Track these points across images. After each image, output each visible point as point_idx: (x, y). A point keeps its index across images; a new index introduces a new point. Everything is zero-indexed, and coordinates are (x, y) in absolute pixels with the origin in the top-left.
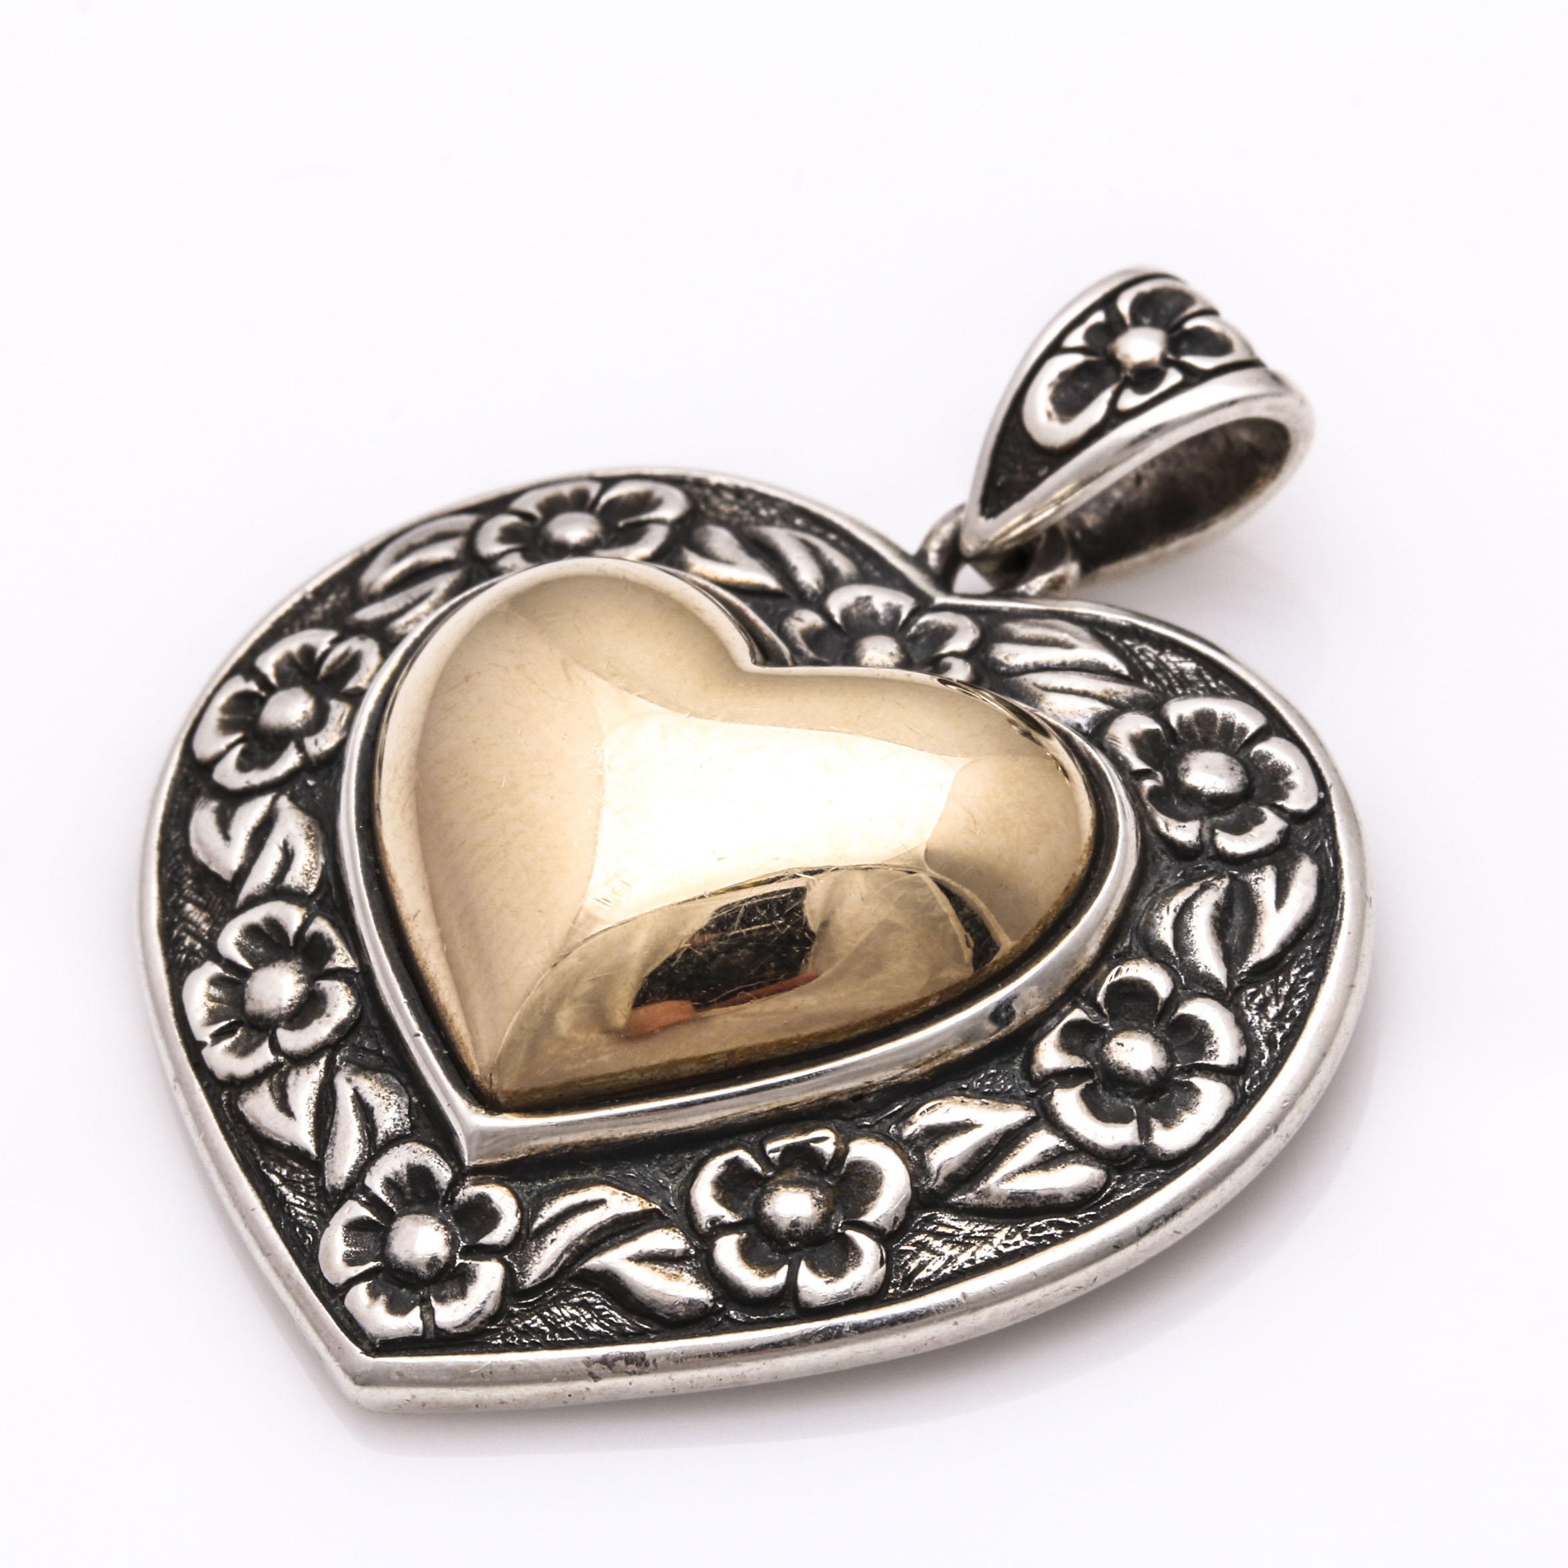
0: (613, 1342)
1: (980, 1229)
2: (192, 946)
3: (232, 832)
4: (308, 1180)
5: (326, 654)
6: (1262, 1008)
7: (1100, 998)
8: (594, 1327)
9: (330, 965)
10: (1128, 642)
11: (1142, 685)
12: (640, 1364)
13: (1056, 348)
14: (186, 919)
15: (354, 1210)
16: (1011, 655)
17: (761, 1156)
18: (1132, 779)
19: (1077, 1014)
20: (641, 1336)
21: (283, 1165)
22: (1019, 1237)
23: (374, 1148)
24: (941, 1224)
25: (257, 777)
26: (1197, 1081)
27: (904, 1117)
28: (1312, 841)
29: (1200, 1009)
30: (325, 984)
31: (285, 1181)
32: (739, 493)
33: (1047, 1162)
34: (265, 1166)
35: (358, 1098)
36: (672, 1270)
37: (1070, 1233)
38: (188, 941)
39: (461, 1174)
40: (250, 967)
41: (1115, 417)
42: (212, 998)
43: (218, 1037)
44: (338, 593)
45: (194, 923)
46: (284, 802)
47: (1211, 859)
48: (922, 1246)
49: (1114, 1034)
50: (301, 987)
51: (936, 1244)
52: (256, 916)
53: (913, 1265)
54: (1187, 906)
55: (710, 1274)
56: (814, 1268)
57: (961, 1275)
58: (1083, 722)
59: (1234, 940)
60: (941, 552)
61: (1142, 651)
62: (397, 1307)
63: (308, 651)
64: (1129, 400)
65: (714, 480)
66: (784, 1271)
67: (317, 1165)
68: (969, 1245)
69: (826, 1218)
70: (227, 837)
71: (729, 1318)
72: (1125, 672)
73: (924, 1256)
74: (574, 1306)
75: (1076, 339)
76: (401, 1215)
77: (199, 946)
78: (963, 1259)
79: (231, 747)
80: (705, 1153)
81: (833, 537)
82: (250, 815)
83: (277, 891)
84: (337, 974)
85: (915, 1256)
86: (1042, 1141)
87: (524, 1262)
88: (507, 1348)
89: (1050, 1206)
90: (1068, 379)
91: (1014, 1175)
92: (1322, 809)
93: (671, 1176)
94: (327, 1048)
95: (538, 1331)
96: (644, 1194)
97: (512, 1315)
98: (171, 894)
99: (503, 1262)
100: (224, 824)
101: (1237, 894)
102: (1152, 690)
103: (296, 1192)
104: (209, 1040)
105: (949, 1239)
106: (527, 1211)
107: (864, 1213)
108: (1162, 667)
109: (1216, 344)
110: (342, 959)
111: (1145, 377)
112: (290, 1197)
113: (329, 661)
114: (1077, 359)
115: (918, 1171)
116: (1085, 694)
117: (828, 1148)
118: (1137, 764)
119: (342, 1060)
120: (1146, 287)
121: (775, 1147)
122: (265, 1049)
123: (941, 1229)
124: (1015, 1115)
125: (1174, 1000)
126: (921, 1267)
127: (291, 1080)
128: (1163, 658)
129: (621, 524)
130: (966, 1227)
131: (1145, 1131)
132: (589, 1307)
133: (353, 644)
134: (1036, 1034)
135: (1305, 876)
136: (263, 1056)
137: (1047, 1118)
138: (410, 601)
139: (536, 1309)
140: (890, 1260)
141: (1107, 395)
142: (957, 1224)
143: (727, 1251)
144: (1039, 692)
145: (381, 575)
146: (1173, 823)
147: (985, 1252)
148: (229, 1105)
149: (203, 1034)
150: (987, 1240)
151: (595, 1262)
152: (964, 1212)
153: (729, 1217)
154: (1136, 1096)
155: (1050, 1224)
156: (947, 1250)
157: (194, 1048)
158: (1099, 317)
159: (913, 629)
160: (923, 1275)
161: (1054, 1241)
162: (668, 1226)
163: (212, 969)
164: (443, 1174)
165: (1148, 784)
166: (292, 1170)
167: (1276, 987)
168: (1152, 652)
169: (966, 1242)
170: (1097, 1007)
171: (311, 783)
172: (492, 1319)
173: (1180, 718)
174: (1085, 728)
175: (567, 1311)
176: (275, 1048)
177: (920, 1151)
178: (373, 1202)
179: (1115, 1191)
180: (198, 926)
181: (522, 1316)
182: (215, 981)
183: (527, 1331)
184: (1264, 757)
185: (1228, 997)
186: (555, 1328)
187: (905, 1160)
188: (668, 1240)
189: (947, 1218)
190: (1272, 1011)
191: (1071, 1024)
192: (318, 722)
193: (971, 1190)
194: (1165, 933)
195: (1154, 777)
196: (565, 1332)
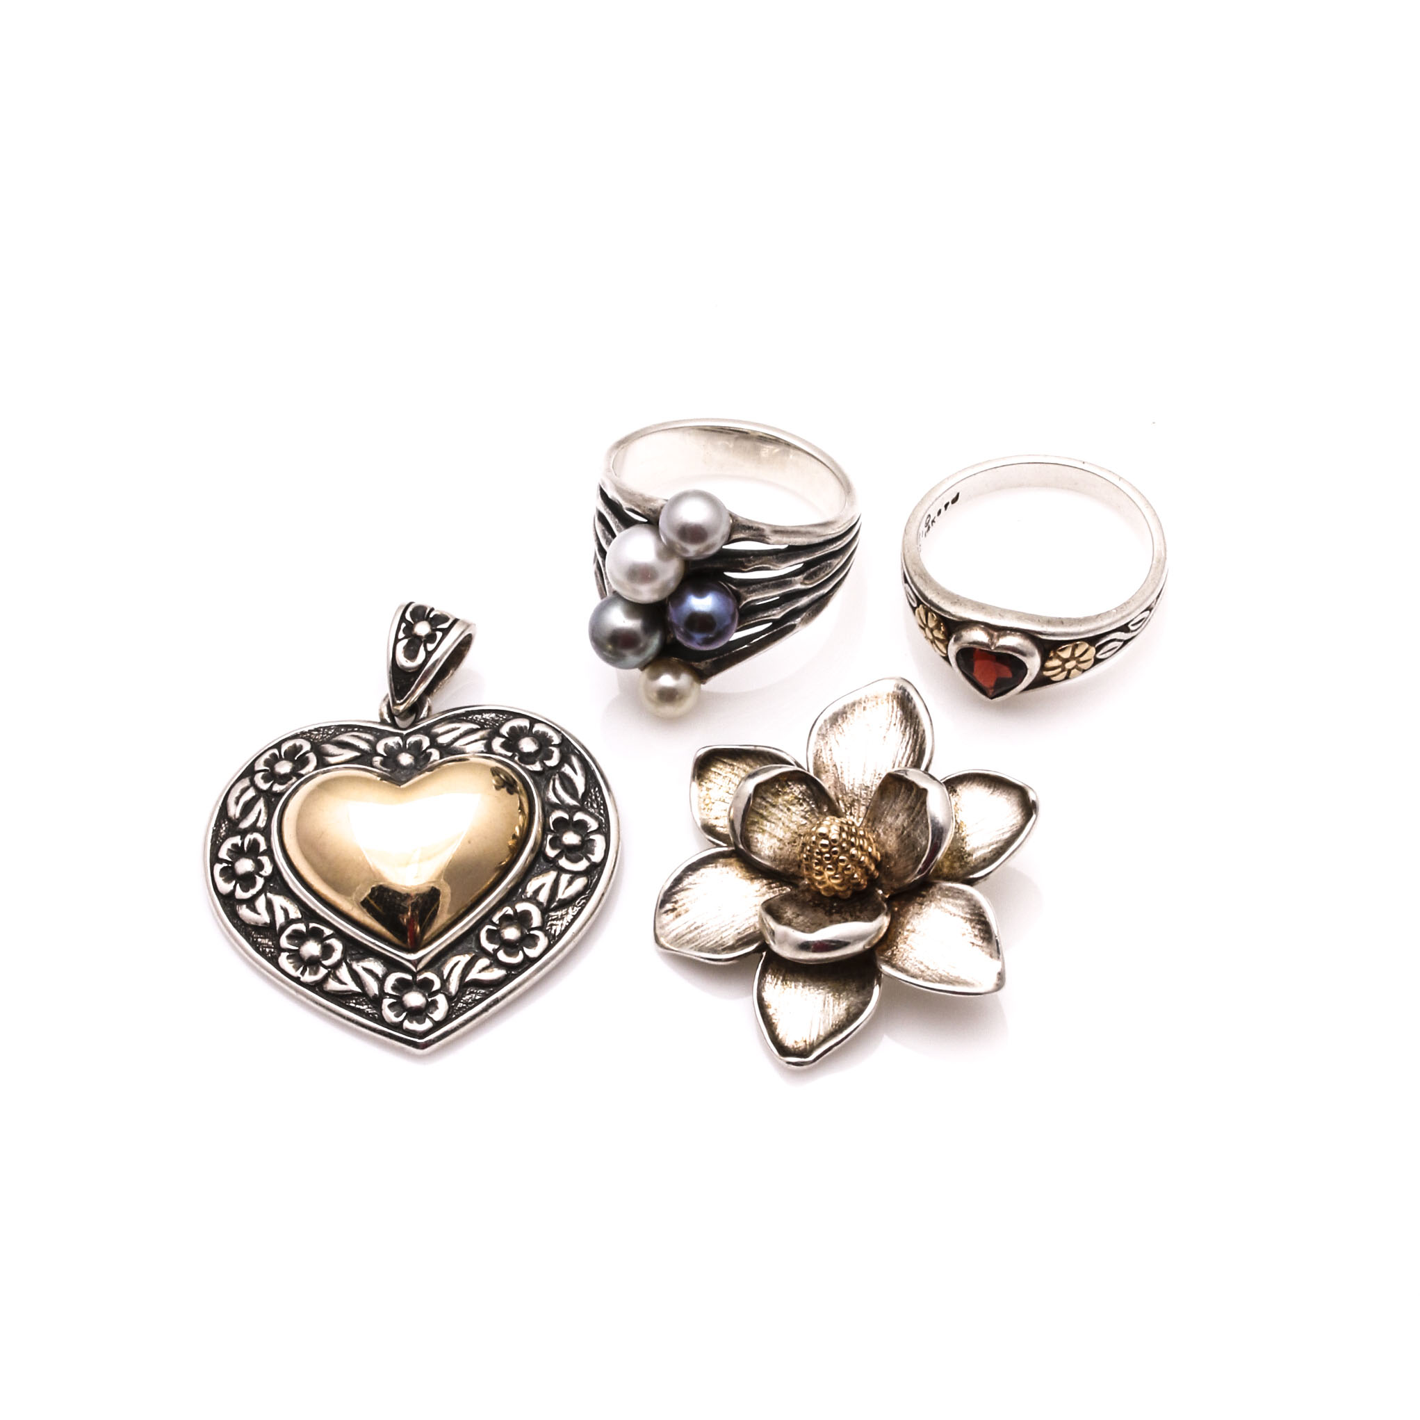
0: (485, 999)
1: (564, 912)
2: (270, 951)
3: (259, 911)
4: (363, 1000)
5: (243, 844)
6: (592, 806)
7: (552, 828)
8: (478, 997)
9: (325, 936)
10: (470, 717)
11: (485, 729)
12: (496, 1001)
13: (397, 640)
14: (261, 944)
15: (387, 1002)
16: (443, 740)
17: (494, 924)
18: (511, 758)
19: (550, 837)
20: (492, 993)
21: (352, 1000)
22: (575, 908)
23: (381, 981)
24: (552, 916)
25: (253, 892)
26: (592, 837)
27: (524, 891)
28: (568, 749)
29: (579, 816)
30: (328, 942)
31: (356, 1004)
32: (316, 730)
33: (570, 883)
34: (346, 1002)
35: (365, 969)
36: (490, 970)
37: (588, 899)
38: (267, 950)
39: (414, 975)
40: (297, 948)
41: (429, 654)
42: (291, 963)
43: (303, 973)
44: (224, 822)
45: (266, 944)
46: (269, 895)
47: (548, 771)
48: (552, 925)
49: (562, 836)
50: (320, 946)
51: (555, 922)
52: (288, 931)
53: (553, 932)
54: (554, 789)
55: (501, 965)
56: (527, 947)
57: (567, 928)
58: (483, 749)
59: (571, 791)
60: (389, 717)
61: (476, 718)
62: (421, 1022)
63: (235, 846)
64: (430, 647)
65: (306, 730)
66: (521, 952)
67: (364, 994)
68: (563, 918)
69: (522, 933)
70: (259, 914)
71: (513, 974)
72: (479, 727)
73: (554, 928)
74: (468, 994)
75: (401, 635)
76: (403, 995)
77: (272, 950)
78: (565, 923)
79: (235, 886)
80: (477, 932)
81: (356, 729)
82: (261, 903)
83: (289, 922)
84: (329, 937)
85: (551, 929)
86: (565, 878)
87: (448, 990)
88: (457, 1017)
89: (579, 895)
90: (406, 648)
91: (564, 892)
92: (564, 740)
93: (471, 944)
94: (343, 959)
95: (463, 1007)
96: (467, 952)
97: (453, 1006)
98: (249, 939)
99: (441, 993)
100: (254, 910)
101: (562, 777)
102: (490, 728)
103: (363, 1005)
104: (300, 976)
105: (557, 919)
106: (440, 975)
107: (531, 925)
108: (486, 720)
109: (444, 619)
110: (328, 932)
111: (431, 638)
112: (361, 1007)
113: (246, 846)
114: (406, 641)
115: (539, 904)
116: (476, 741)
117: (510, 912)
118: (510, 754)
119: (350, 961)
120: (410, 609)
121: (496, 919)
122: (322, 969)
123: (553, 918)
124: (552, 875)
125: (571, 818)
126: (555, 931)
127: (338, 974)
128: (484, 717)
129: (296, 758)
130: (559, 913)
131: (589, 859)
132: (473, 993)
133: (249, 837)
134: (543, 849)
135: (575, 761)
136: (323, 972)
137: (561, 870)
138: (257, 815)
139: (459, 1001)
140: (547, 934)
141: (422, 648)
142: (556, 914)
143: (501, 956)
144: (464, 747)
145: (235, 811)
146: (532, 766)
147: (569, 918)
148: (320, 991)
149: (297, 974)
150: (567, 913)
151: (468, 979)
152: (556, 909)
153: (496, 947)
154: (578, 851)
155: (581, 900)
156: (559, 923)
157: (297, 980)
158: (404, 625)
159: (407, 746)
160: (557, 934)
161: (585, 904)
162: (481, 958)
163: (284, 955)
164: (409, 977)
165: (516, 758)
166: (356, 1000)
167: (591, 798)
168: (479, 717)
169: (562, 918)
170: (552, 831)
171: (272, 885)
172: (449, 1011)
173: (507, 733)
174: (485, 751)
175: (467, 997)
176: (325, 967)
177: (535, 899)
178: (391, 996)
179: (592, 881)
180: (267, 944)
181: (456, 1005)
182: (288, 957)
183: (460, 1009)
184: (537, 732)
185: (582, 809)
186: (467, 1003)
187: (533, 903)
188: (484, 962)
189: (552, 914)
190: (595, 806)
191: (550, 840)
192: (260, 866)
193: (554, 902)
194: (554, 799)
195: (516, 756)
196: (470, 1003)
